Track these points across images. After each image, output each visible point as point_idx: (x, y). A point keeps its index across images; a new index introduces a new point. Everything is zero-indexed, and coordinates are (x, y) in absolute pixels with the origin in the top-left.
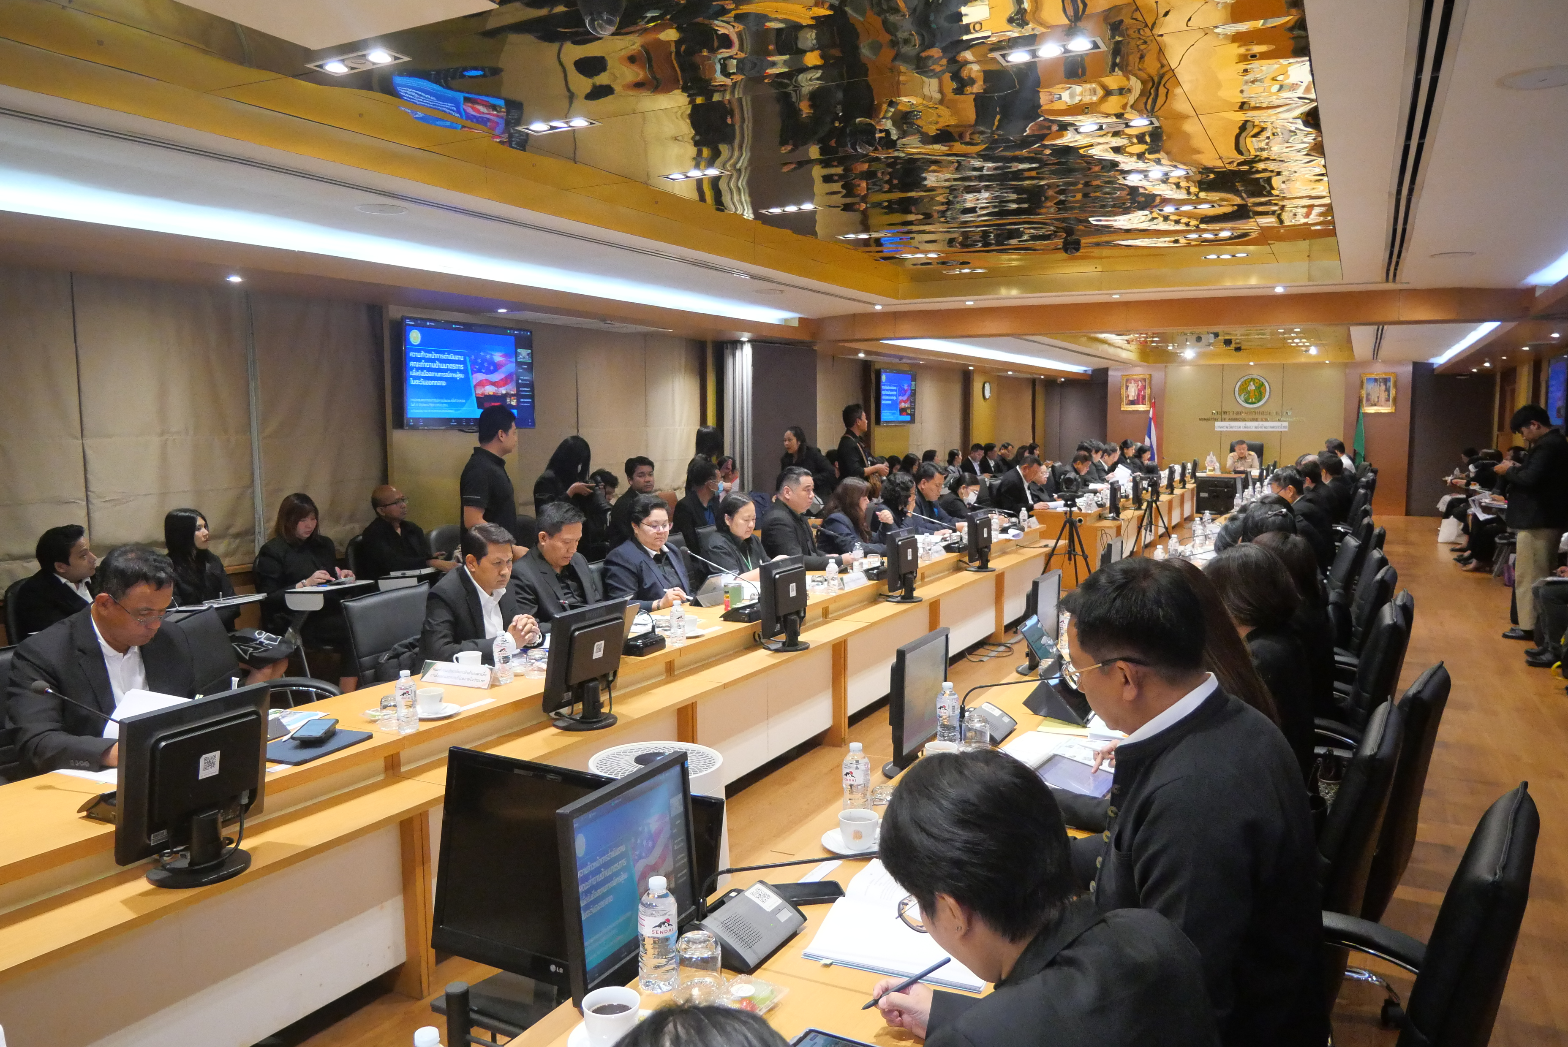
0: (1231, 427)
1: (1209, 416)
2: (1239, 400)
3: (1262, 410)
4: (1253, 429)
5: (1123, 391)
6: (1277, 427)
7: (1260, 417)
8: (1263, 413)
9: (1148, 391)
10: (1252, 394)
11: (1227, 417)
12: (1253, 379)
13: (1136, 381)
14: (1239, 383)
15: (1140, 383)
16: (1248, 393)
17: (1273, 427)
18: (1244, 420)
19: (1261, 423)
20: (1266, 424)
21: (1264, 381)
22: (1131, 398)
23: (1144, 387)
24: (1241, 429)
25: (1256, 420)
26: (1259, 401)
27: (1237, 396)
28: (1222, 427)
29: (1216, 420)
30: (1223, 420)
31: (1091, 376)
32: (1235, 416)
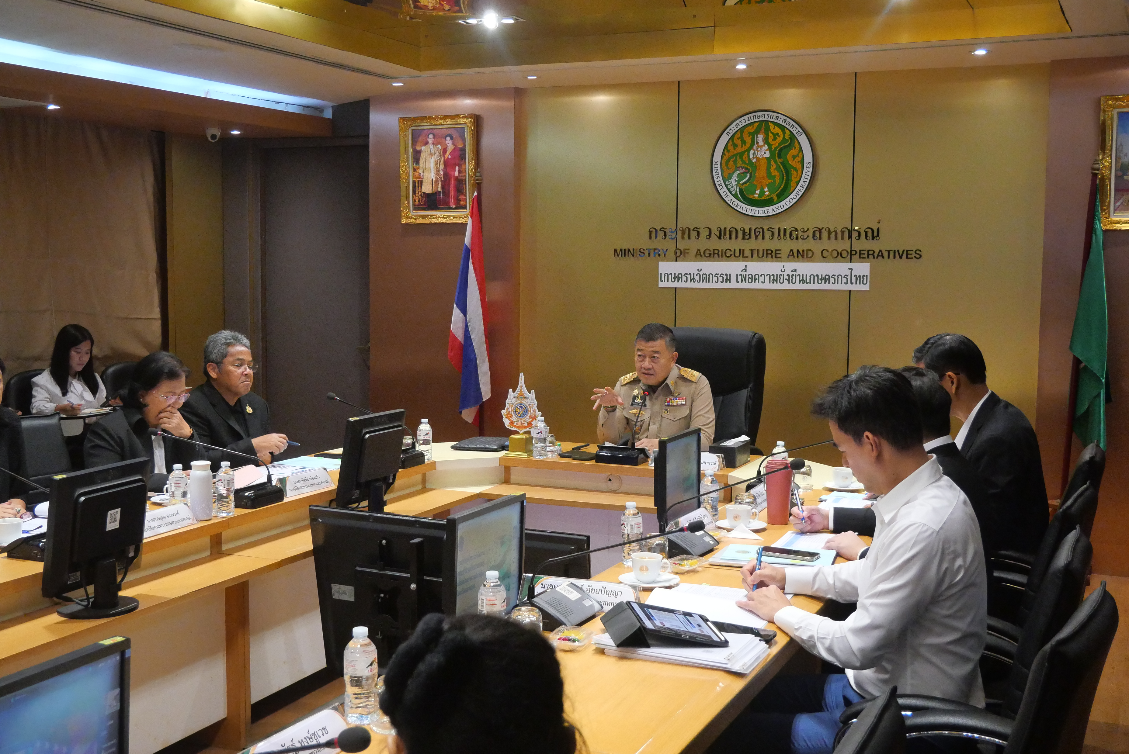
0: (704, 278)
1: (643, 242)
2: (723, 191)
3: (787, 224)
4: (768, 286)
5: (406, 166)
6: (837, 278)
7: (785, 246)
8: (793, 235)
9: (469, 167)
10: (762, 172)
11: (692, 245)
12: (763, 126)
13: (439, 139)
14: (725, 139)
15: (449, 142)
16: (750, 168)
17: (825, 279)
18: (740, 255)
19: (789, 266)
20: (804, 268)
21: (796, 130)
22: (427, 188)
23: (460, 155)
24: (733, 285)
25: (773, 255)
26: (782, 195)
27: (719, 179)
28: (678, 278)
29: (661, 255)
30: (679, 255)
31: (332, 123)
32: (715, 244)
